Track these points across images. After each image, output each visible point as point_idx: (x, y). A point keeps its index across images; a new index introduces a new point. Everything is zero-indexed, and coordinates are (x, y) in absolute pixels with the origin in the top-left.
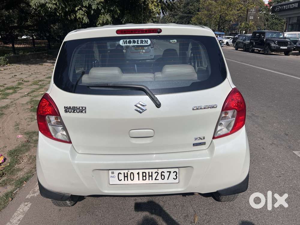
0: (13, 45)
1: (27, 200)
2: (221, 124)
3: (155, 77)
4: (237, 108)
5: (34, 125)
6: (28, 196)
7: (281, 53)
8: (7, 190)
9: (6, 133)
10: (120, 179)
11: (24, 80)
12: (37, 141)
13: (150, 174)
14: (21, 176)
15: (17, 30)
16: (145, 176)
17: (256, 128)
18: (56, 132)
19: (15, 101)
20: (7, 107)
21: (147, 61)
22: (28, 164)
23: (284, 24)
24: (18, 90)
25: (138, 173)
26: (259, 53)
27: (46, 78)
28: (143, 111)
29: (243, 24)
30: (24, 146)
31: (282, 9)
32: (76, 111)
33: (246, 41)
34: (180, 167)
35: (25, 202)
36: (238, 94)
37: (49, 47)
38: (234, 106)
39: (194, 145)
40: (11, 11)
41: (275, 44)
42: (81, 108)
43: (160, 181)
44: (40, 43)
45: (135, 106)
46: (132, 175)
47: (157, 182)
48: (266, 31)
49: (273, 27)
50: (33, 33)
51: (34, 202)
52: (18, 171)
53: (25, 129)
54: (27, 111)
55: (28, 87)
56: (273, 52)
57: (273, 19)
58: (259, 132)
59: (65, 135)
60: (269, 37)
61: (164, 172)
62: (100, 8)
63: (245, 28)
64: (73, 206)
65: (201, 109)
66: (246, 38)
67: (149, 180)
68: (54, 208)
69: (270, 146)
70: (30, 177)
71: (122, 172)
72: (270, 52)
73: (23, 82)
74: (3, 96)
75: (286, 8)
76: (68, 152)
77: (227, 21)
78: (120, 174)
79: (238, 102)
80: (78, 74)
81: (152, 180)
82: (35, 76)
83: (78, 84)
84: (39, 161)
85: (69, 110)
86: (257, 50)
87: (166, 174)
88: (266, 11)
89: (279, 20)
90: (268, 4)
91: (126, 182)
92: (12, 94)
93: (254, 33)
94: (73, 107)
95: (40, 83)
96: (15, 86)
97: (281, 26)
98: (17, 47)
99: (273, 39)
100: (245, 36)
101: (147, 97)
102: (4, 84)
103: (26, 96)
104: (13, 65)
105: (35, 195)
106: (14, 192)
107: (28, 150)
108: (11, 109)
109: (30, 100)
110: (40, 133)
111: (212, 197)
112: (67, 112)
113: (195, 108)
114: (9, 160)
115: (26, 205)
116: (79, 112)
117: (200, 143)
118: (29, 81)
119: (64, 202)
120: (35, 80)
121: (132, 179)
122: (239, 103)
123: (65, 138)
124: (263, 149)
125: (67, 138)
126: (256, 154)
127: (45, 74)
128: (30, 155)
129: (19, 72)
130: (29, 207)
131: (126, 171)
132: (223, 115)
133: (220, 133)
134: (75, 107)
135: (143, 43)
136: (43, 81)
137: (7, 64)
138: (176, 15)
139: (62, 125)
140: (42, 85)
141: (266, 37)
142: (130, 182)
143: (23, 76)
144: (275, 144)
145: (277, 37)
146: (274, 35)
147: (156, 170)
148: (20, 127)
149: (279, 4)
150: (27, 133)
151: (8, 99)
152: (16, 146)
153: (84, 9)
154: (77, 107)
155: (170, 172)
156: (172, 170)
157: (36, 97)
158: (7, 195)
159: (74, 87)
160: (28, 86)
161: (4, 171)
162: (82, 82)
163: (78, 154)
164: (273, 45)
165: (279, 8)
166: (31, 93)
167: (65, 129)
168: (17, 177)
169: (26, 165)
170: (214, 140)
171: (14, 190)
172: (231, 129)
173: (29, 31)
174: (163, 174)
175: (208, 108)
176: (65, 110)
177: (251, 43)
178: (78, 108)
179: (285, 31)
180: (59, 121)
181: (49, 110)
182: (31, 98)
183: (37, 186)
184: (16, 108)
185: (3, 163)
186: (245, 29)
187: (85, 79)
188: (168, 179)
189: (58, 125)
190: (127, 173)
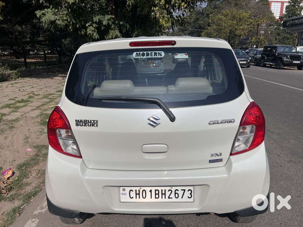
0: (25, 60)
1: (35, 216)
2: (239, 139)
3: (168, 90)
4: (255, 123)
5: (44, 138)
6: (36, 212)
7: (294, 68)
8: (14, 205)
9: (15, 146)
10: (131, 197)
11: (34, 94)
12: (46, 155)
13: (164, 192)
14: (29, 191)
15: (29, 45)
16: (158, 194)
17: (272, 144)
18: (66, 146)
19: (25, 114)
20: (17, 120)
21: (158, 75)
22: (36, 178)
23: (296, 38)
24: (28, 104)
25: (151, 191)
26: (271, 67)
27: (56, 92)
28: (157, 125)
29: (254, 38)
30: (32, 159)
31: (294, 23)
32: (87, 125)
33: (257, 56)
34: (195, 185)
35: (33, 218)
36: (256, 109)
37: (60, 61)
38: (252, 121)
39: (211, 161)
40: (24, 27)
41: (287, 58)
42: (92, 122)
43: (174, 200)
44: (52, 58)
45: (148, 119)
46: (144, 192)
47: (170, 200)
48: (277, 45)
49: (284, 42)
50: (45, 48)
51: (42, 219)
52: (26, 185)
53: (35, 142)
54: (36, 124)
55: (39, 101)
56: (286, 66)
57: (284, 34)
58: (275, 149)
59: (75, 149)
60: (282, 51)
61: (178, 190)
62: (110, 24)
63: (256, 42)
64: (81, 224)
65: (218, 123)
66: (258, 52)
67: (162, 198)
68: (62, 225)
69: (288, 163)
70: (39, 191)
71: (134, 189)
72: (282, 66)
73: (33, 96)
74: (13, 109)
75: (298, 23)
76: (78, 167)
77: (237, 35)
78: (131, 192)
79: (256, 117)
80: (90, 87)
81: (165, 198)
82: (45, 89)
83: (90, 97)
84: (49, 176)
85: (80, 124)
86: (269, 64)
87: (180, 193)
88: (277, 26)
89: (291, 35)
90: (279, 18)
91: (138, 200)
92: (22, 107)
93: (266, 48)
94: (84, 120)
95: (50, 97)
96: (25, 100)
97: (293, 41)
98: (29, 61)
99: (285, 53)
100: (256, 50)
101: (161, 110)
102: (15, 97)
103: (36, 110)
104: (24, 79)
105: (43, 211)
106: (21, 208)
107: (37, 163)
108: (21, 122)
109: (40, 113)
110: (50, 147)
111: (229, 217)
112: (78, 125)
113: (212, 123)
114: (17, 173)
115: (34, 222)
116: (91, 126)
117: (217, 160)
118: (39, 95)
119: (72, 219)
120: (46, 93)
121: (144, 197)
122: (258, 118)
123: (75, 152)
124: (281, 166)
125: (78, 152)
126: (273, 172)
127: (55, 87)
128: (39, 169)
129: (30, 85)
130: (37, 223)
131: (138, 189)
132: (241, 131)
133: (237, 149)
134: (87, 121)
135: (157, 56)
136: (53, 94)
137: (18, 78)
138: (186, 30)
139: (73, 139)
140: (52, 98)
141: (278, 51)
142: (142, 200)
143: (34, 90)
144: (293, 162)
145: (290, 51)
146: (287, 50)
147: (169, 188)
148: (30, 140)
149: (291, 18)
150: (36, 146)
151: (18, 112)
152: (25, 159)
153: (94, 25)
154: (88, 120)
155: (184, 190)
156: (187, 188)
157: (46, 110)
158: (14, 211)
159: (85, 100)
160: (38, 99)
161: (12, 185)
162: (94, 94)
163: (88, 170)
164: (285, 59)
165: (290, 23)
166: (41, 106)
167: (75, 143)
168: (25, 192)
169: (34, 180)
170: (231, 157)
171: (22, 206)
172: (249, 145)
173: (41, 46)
174: (177, 192)
175: (225, 122)
176: (76, 124)
177: (263, 58)
178: (90, 121)
179: (297, 46)
180: (70, 134)
181: (60, 123)
182: (41, 111)
183: (45, 201)
184: (26, 121)
185: (11, 177)
186: (256, 44)
187: (97, 92)
188: (182, 198)
189: (69, 138)
190: (139, 190)
